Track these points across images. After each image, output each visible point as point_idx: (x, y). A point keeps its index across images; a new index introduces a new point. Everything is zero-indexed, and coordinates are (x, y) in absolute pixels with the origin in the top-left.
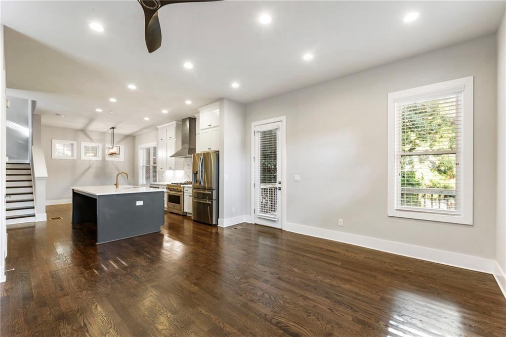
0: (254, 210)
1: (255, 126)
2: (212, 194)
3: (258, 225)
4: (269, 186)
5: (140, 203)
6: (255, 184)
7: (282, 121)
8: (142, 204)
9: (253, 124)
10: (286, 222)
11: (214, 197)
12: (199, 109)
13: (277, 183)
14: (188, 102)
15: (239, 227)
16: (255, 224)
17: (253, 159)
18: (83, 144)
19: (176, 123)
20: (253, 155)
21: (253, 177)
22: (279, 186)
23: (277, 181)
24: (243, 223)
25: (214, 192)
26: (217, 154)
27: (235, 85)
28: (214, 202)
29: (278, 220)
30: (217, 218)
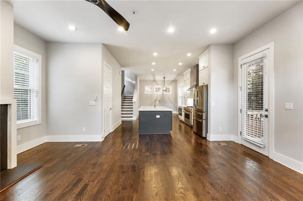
0: (241, 132)
1: (242, 60)
2: (202, 116)
3: (244, 146)
4: (255, 113)
5: (158, 116)
6: (241, 110)
7: (269, 48)
8: (159, 117)
9: (240, 59)
10: (274, 151)
11: (204, 118)
12: (199, 58)
13: (264, 110)
14: (189, 55)
15: (222, 144)
16: (242, 145)
17: (239, 89)
18: (155, 87)
19: (191, 70)
20: (240, 85)
21: (240, 103)
22: (266, 113)
23: (264, 108)
24: (230, 141)
25: (204, 114)
26: (207, 86)
27: (213, 31)
28: (204, 122)
29: (265, 147)
30: (206, 133)
